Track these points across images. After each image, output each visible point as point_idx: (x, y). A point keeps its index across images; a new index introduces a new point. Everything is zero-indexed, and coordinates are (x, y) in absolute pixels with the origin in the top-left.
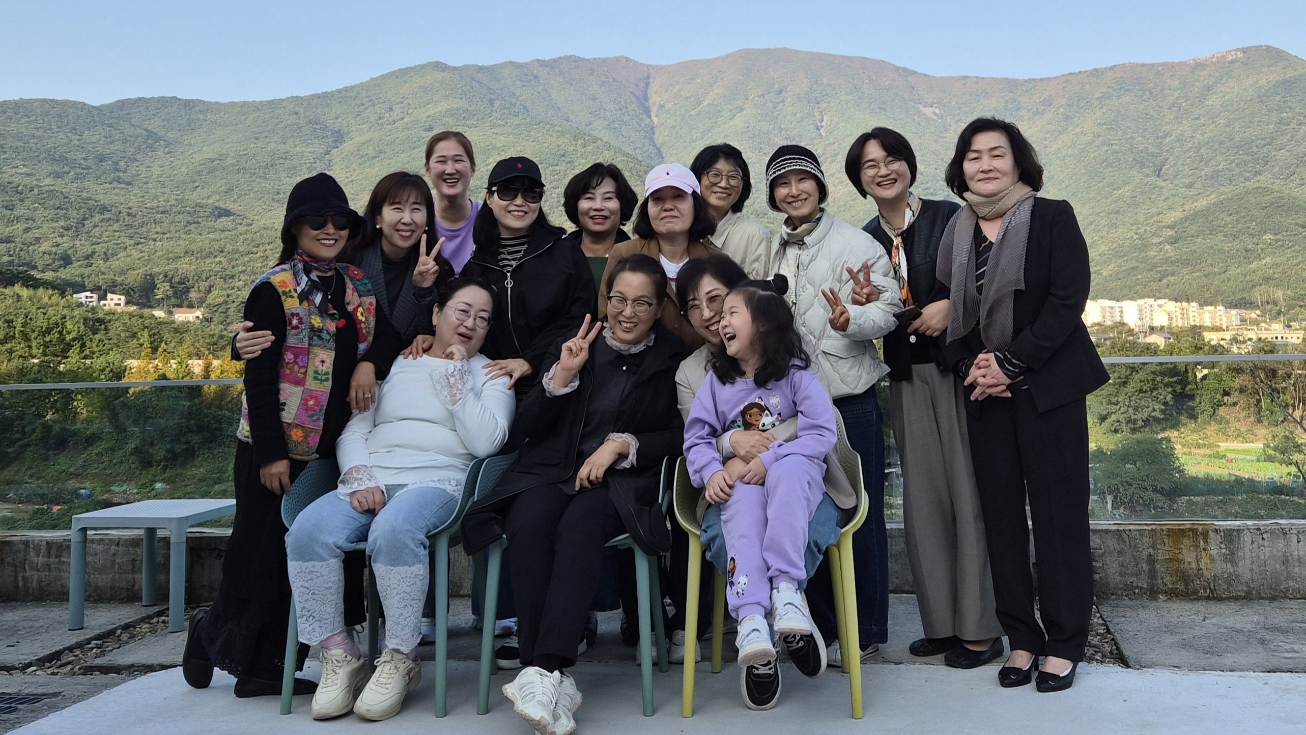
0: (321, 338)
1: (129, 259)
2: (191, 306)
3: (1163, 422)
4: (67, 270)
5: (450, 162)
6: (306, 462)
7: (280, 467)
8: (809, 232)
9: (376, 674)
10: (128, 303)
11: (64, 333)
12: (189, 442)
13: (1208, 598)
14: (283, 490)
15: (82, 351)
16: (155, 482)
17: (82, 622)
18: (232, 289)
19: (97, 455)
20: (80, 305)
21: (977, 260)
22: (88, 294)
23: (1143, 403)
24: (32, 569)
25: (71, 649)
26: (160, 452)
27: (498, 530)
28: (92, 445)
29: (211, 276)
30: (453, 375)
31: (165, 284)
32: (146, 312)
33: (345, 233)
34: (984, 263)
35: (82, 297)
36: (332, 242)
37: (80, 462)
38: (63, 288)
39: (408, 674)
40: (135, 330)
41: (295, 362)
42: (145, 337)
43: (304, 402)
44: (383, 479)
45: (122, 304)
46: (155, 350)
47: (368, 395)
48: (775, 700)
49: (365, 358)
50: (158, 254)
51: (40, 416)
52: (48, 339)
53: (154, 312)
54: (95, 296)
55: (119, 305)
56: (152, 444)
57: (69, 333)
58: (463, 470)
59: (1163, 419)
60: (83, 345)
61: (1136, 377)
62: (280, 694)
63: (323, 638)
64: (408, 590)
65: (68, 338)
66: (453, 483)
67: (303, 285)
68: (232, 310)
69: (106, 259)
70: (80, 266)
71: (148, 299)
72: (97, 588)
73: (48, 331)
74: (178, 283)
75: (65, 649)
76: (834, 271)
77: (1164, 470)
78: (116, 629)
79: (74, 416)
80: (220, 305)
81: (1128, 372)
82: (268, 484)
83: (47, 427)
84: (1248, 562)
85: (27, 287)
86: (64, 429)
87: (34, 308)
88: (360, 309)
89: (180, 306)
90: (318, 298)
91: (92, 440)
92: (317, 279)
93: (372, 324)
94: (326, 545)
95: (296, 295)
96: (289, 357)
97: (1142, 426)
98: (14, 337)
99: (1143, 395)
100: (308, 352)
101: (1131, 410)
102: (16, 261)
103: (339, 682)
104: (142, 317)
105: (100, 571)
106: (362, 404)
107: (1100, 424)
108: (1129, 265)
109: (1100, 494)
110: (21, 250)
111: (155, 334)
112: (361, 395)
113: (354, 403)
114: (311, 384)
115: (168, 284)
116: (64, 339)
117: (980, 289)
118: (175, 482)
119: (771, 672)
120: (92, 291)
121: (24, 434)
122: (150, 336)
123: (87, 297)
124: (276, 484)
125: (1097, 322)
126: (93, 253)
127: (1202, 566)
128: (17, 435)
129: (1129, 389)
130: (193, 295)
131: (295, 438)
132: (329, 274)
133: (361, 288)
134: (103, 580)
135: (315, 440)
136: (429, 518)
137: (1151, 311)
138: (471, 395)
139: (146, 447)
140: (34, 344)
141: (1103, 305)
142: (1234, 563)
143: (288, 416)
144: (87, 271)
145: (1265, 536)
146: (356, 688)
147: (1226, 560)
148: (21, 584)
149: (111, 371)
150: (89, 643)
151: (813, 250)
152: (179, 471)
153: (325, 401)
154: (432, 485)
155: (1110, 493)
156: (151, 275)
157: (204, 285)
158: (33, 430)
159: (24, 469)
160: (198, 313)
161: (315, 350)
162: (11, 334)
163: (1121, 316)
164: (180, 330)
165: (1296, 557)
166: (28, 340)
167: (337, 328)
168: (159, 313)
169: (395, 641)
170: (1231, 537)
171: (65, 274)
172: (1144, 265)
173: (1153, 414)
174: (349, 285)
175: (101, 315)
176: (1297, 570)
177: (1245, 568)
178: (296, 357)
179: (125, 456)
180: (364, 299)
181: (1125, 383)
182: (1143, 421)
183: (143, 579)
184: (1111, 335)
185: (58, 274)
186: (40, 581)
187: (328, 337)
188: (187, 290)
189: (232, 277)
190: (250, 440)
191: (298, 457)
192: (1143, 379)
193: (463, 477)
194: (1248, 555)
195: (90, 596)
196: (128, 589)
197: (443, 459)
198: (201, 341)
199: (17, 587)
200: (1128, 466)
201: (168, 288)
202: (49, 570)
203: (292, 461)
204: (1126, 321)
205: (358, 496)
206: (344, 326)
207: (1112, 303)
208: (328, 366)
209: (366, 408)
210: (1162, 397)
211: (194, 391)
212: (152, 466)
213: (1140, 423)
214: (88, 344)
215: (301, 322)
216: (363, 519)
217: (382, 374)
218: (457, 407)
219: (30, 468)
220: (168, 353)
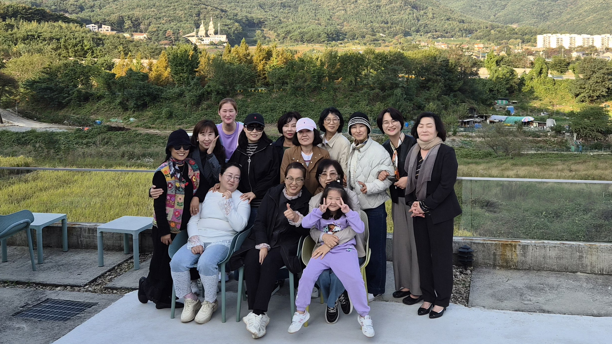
0: (179, 191)
1: (111, 8)
2: (141, 32)
3: (606, 97)
4: (82, 13)
5: (228, 112)
6: (176, 234)
7: (168, 237)
8: (362, 147)
9: (202, 308)
10: (112, 30)
11: (84, 46)
12: (144, 100)
13: (515, 269)
14: (169, 243)
15: (92, 55)
16: (130, 117)
17: (103, 263)
18: (160, 24)
19: (103, 104)
20: (90, 31)
21: (417, 165)
22: (93, 25)
23: (597, 88)
24: (83, 237)
25: (100, 277)
26: (131, 104)
27: (242, 263)
28: (100, 100)
29: (150, 18)
30: (226, 205)
31: (129, 21)
32: (121, 35)
33: (188, 151)
34: (419, 168)
35: (91, 26)
36: (183, 154)
37: (95, 108)
38: (82, 22)
39: (213, 307)
40: (116, 45)
41: (170, 199)
42: (121, 48)
43: (175, 213)
44: (204, 240)
45: (109, 30)
46: (126, 54)
47: (196, 209)
48: (336, 320)
49: (196, 195)
50: (124, 6)
51: (75, 86)
52: (76, 49)
53: (124, 35)
54: (97, 26)
55: (108, 30)
56: (127, 101)
57: (86, 46)
58: (231, 236)
59: (606, 96)
60: (93, 52)
61: (595, 75)
62: (171, 308)
63: (184, 295)
64: (211, 283)
65: (86, 48)
66: (228, 242)
67: (172, 171)
68: (161, 34)
69: (100, 9)
70: (89, 11)
71: (121, 28)
72: (107, 246)
73: (76, 45)
74: (135, 21)
75: (98, 277)
76: (369, 163)
77: (603, 122)
78: (115, 266)
79: (91, 87)
80: (155, 32)
81: (591, 73)
82: (164, 242)
83: (79, 92)
84: (530, 257)
85: (65, 22)
86: (87, 93)
87: (69, 32)
88: (194, 177)
89: (136, 32)
90: (179, 176)
91: (100, 98)
92: (178, 168)
93: (198, 181)
94: (184, 267)
95: (169, 175)
96: (168, 197)
97: (596, 99)
98: (61, 48)
99: (598, 84)
100: (175, 196)
101: (591, 91)
102: (58, 9)
103: (190, 310)
104: (118, 37)
105: (108, 239)
106: (194, 212)
107: (575, 98)
108: (599, 17)
109: (571, 132)
110: (60, 3)
111: (125, 47)
112: (194, 209)
113: (191, 212)
114: (176, 207)
115: (130, 21)
116: (84, 49)
117: (416, 177)
118: (139, 118)
119: (335, 311)
120: (95, 24)
121: (69, 94)
122: (123, 48)
123: (93, 27)
124: (167, 242)
125: (580, 45)
126: (94, 5)
127: (513, 257)
128: (66, 95)
129: (591, 81)
130: (142, 26)
131: (172, 226)
132: (182, 165)
133: (194, 168)
134: (110, 243)
135: (179, 226)
136: (218, 259)
137: (608, 40)
138: (233, 210)
139: (125, 102)
140: (70, 51)
141: (584, 37)
142: (526, 257)
143: (169, 218)
144: (92, 14)
145: (537, 248)
146: (196, 311)
147: (522, 256)
148: (80, 242)
149: (107, 65)
150: (106, 274)
151: (362, 154)
152: (140, 113)
153: (182, 213)
154: (220, 243)
155: (576, 132)
156: (122, 17)
157: (147, 22)
158: (73, 93)
159: (70, 110)
160: (145, 35)
161: (177, 195)
162: (59, 46)
163: (593, 43)
164: (137, 45)
165: (548, 256)
166: (67, 49)
167: (185, 186)
168: (127, 35)
169: (208, 298)
170: (525, 247)
171: (82, 15)
172: (607, 16)
173: (602, 93)
174: (190, 168)
175: (100, 37)
176: (548, 260)
177: (529, 259)
178: (171, 198)
179: (115, 106)
180: (195, 172)
181: (589, 78)
182: (597, 97)
183: (124, 243)
184: (587, 52)
185: (79, 15)
186: (87, 242)
187: (182, 190)
188: (139, 24)
189: (160, 18)
190: (157, 226)
191: (174, 232)
192: (598, 76)
193: (231, 238)
194: (530, 254)
195: (105, 248)
196: (119, 246)
197: (224, 233)
198: (147, 51)
199: (78, 243)
200: (585, 120)
201: (130, 23)
202: (90, 238)
203: (172, 234)
204: (595, 45)
205: (194, 248)
206: (188, 185)
207: (589, 36)
208: (182, 200)
209: (196, 213)
210: (607, 85)
211: (145, 77)
212: (128, 110)
213: (595, 98)
214: (95, 51)
215: (172, 186)
216: (196, 256)
217: (202, 200)
218: (228, 216)
219: (73, 110)
220: (132, 57)
